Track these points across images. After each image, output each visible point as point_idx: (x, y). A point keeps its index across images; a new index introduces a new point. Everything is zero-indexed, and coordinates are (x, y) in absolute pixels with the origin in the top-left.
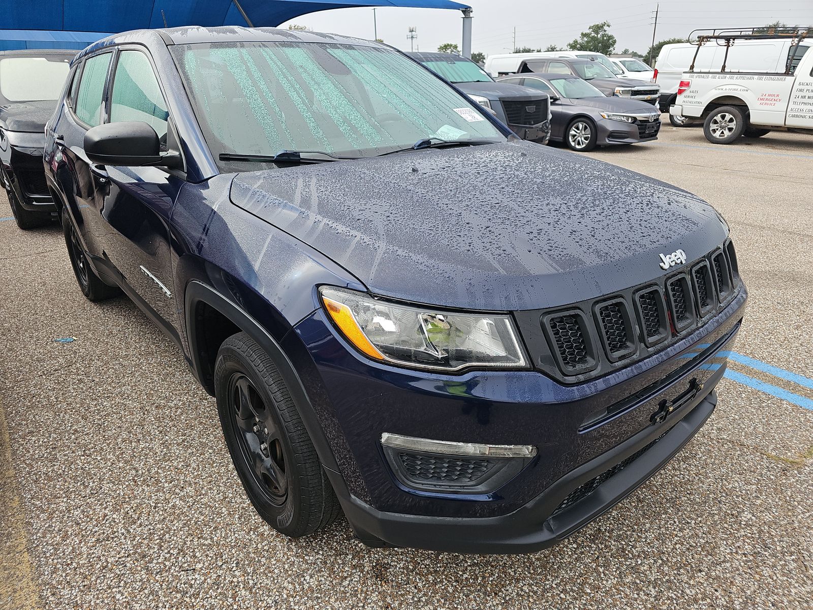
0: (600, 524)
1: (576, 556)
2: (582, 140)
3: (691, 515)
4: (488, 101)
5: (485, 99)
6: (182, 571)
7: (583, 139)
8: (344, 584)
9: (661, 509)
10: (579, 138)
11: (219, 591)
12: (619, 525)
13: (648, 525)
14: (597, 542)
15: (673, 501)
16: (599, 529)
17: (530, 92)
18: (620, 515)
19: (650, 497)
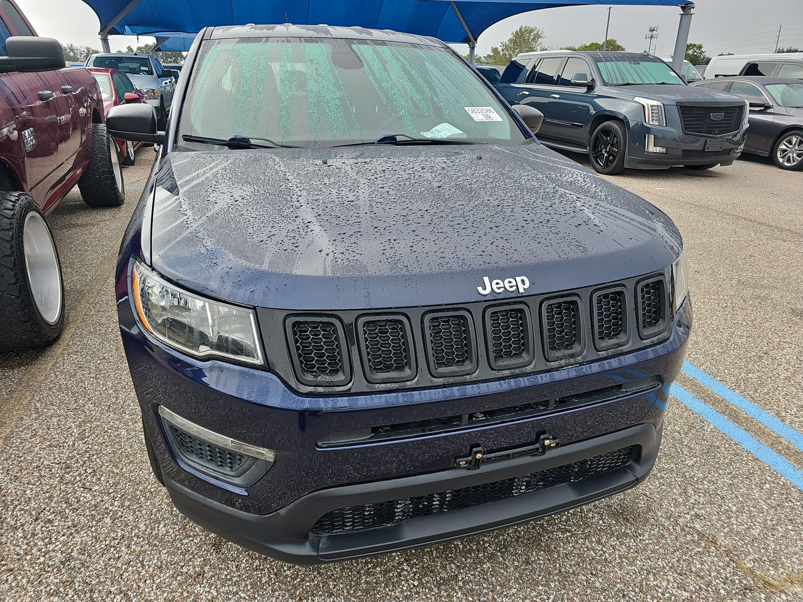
0: (462, 571)
1: (409, 593)
2: (793, 157)
3: (575, 599)
4: (662, 105)
5: (659, 103)
6: (82, 487)
7: (795, 155)
8: (184, 541)
9: (544, 579)
10: (791, 154)
11: (93, 512)
12: (481, 580)
13: (514, 591)
14: (443, 587)
15: (565, 577)
16: (456, 576)
17: (720, 97)
18: (491, 570)
19: (542, 562)
